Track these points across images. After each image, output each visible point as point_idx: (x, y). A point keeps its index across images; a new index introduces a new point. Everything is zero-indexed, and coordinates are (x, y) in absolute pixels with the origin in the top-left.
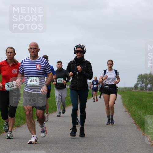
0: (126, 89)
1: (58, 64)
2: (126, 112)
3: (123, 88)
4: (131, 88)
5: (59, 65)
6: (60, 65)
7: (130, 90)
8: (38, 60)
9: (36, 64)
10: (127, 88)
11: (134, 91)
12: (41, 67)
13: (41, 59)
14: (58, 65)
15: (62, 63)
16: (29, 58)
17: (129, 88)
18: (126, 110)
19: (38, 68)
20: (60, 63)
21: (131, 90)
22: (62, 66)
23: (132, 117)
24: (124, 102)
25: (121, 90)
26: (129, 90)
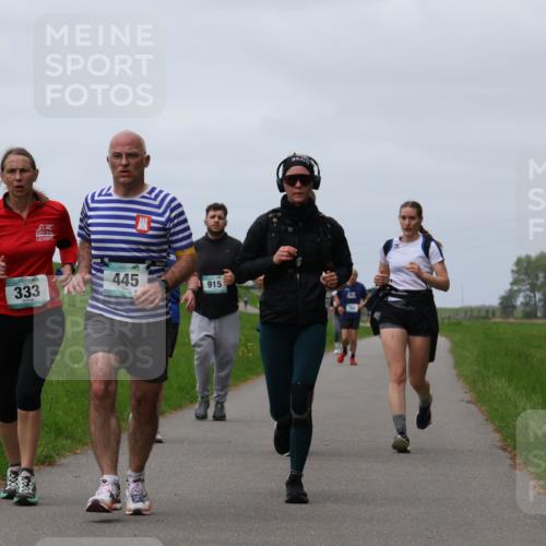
0: (469, 313)
1: (212, 213)
2: (468, 402)
3: (457, 311)
4: (487, 311)
5: (216, 219)
6: (220, 218)
7: (483, 318)
8: (144, 197)
9: (135, 215)
10: (471, 310)
11: (497, 320)
12: (153, 225)
13: (153, 195)
14: (213, 217)
15: (226, 213)
16: (112, 191)
17: (479, 309)
18: (468, 397)
19: (139, 227)
20: (219, 213)
21: (486, 317)
22: (225, 224)
23: (493, 422)
24: (459, 363)
25: (449, 318)
26: (481, 315)
